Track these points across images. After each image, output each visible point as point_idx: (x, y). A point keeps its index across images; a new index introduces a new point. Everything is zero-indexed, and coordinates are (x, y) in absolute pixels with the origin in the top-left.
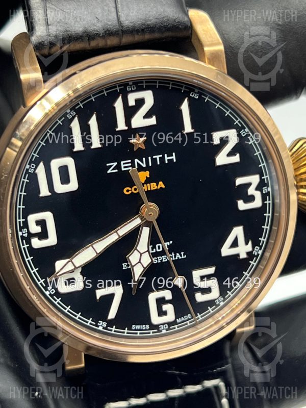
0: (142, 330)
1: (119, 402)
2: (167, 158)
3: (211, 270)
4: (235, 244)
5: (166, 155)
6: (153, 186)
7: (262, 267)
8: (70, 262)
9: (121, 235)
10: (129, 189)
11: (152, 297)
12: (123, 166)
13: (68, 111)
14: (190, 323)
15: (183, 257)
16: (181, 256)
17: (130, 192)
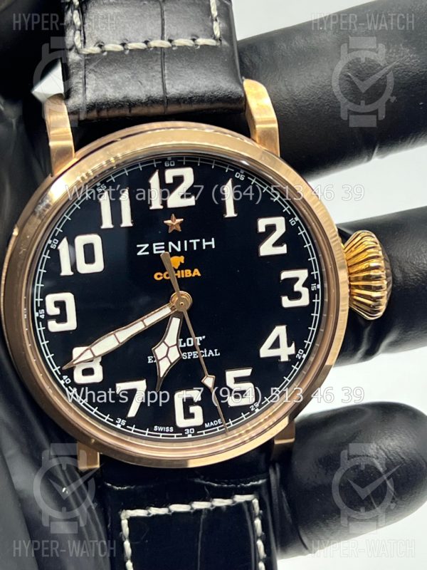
0: (166, 432)
1: (137, 510)
2: (205, 244)
3: (247, 372)
4: (276, 345)
5: (204, 240)
6: (187, 273)
7: (305, 373)
8: (89, 351)
9: (147, 324)
10: (161, 274)
12: (155, 248)
13: (98, 184)
15: (216, 355)
17: (161, 278)
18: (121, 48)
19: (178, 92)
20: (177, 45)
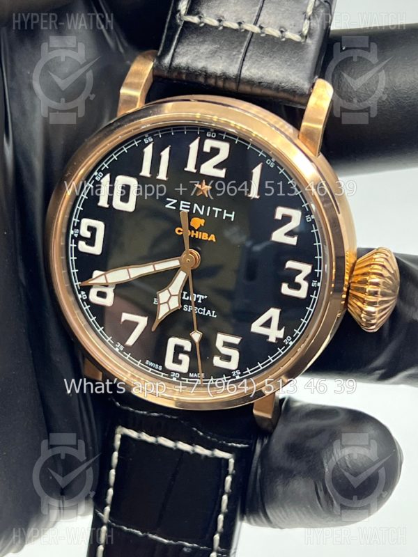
1: (132, 431)
3: (236, 340)
5: (225, 211)
6: (205, 236)
9: (157, 269)
10: (181, 230)
11: (173, 342)
12: (182, 206)
13: (146, 136)
14: (202, 382)
16: (212, 314)
17: (181, 233)
18: (217, 23)
20: (266, 33)
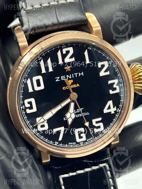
0: (73, 145)
1: (65, 175)
2: (80, 74)
3: (100, 119)
4: (109, 108)
6: (75, 86)
7: (121, 117)
8: (42, 118)
9: (62, 106)
10: (65, 87)
12: (62, 78)
13: (39, 57)
14: (92, 141)
15: (88, 114)
16: (87, 114)
17: (65, 89)
18: (40, 6)
19: (63, 20)
20: (60, 3)
